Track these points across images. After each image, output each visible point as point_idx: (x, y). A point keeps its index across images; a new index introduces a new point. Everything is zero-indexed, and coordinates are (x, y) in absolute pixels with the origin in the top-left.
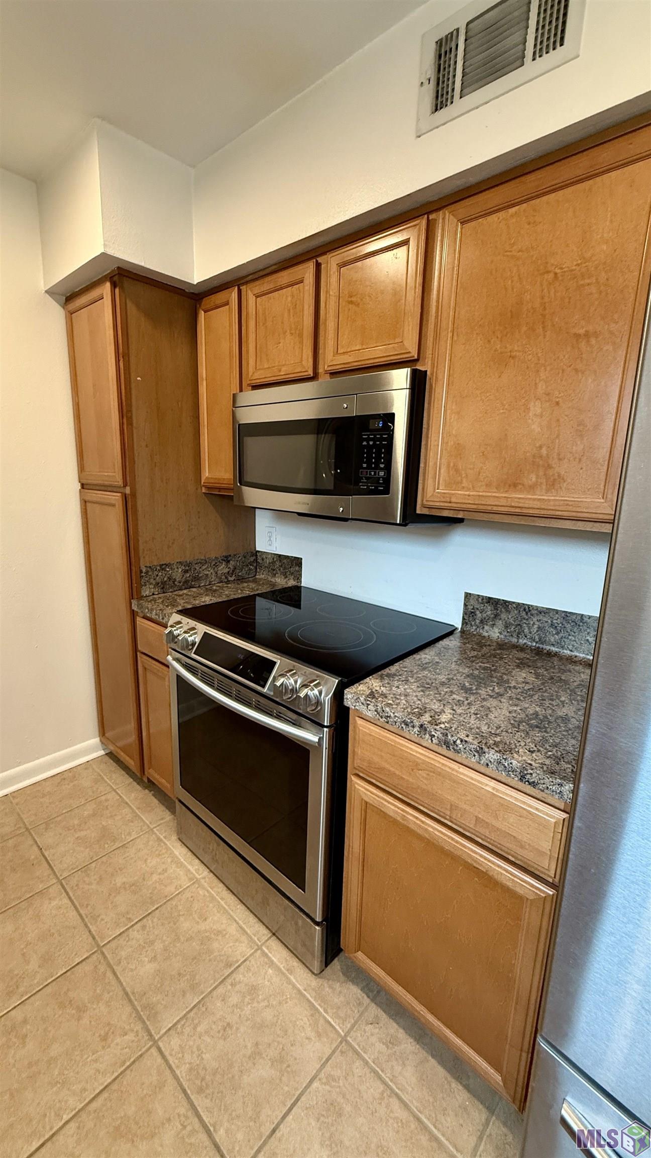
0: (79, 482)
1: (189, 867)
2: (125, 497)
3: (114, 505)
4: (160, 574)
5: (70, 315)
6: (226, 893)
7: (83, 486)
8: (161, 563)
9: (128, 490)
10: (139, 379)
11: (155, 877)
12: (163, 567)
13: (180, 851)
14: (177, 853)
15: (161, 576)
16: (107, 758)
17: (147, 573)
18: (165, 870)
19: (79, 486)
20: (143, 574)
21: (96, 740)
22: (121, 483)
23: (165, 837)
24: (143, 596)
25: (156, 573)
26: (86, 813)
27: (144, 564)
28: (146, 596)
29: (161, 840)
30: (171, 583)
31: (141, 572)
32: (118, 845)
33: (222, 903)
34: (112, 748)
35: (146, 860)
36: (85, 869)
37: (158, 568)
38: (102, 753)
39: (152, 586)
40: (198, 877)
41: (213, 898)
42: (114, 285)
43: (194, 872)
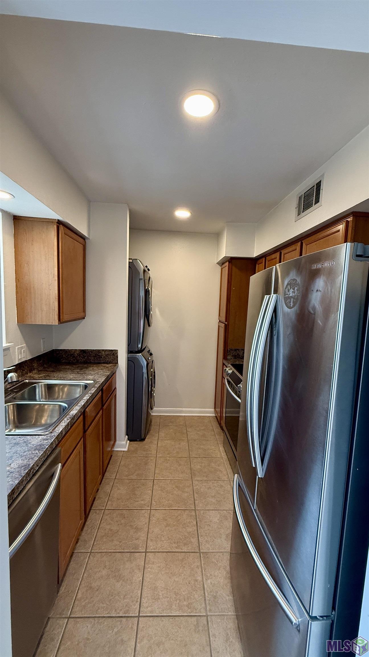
0: (219, 319)
1: (222, 454)
2: (226, 325)
3: (222, 327)
4: (234, 352)
5: (222, 269)
6: (228, 464)
7: (220, 321)
8: (235, 348)
9: (226, 323)
10: (234, 288)
11: (211, 451)
12: (236, 350)
13: (222, 449)
14: (221, 449)
15: (234, 353)
16: (215, 417)
17: (230, 351)
18: (215, 451)
19: (219, 321)
20: (228, 351)
21: (213, 410)
22: (224, 321)
23: (220, 444)
24: (227, 359)
25: (233, 351)
26: (202, 428)
27: (229, 348)
28: (229, 359)
29: (218, 443)
30: (238, 356)
31: (228, 350)
32: (206, 439)
33: (226, 466)
34: (217, 415)
35: (211, 446)
36: (195, 440)
37: (234, 350)
38: (214, 415)
39: (231, 356)
40: (223, 457)
41: (224, 463)
42: (229, 262)
43: (223, 455)
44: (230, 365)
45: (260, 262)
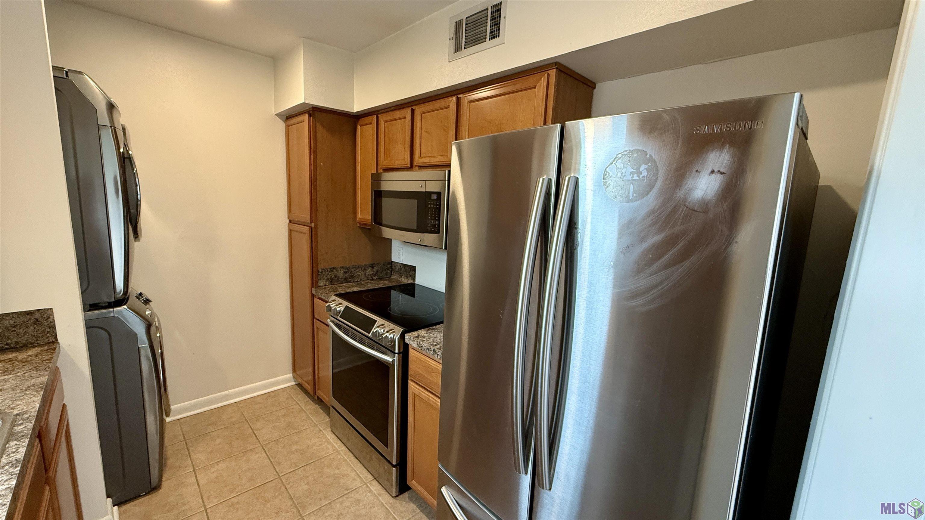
0: (288, 219)
1: (335, 444)
2: (311, 228)
3: (305, 233)
4: (330, 273)
5: (288, 127)
6: (352, 458)
7: (290, 221)
8: (331, 267)
9: (313, 225)
10: (322, 164)
11: (314, 448)
12: (332, 270)
13: (331, 437)
14: (329, 437)
15: (331, 275)
16: (296, 387)
17: (322, 272)
18: (321, 445)
19: (288, 221)
20: (320, 273)
21: (290, 375)
22: (309, 221)
23: (324, 429)
24: (319, 286)
25: (327, 273)
26: (280, 414)
27: (321, 267)
28: (321, 286)
29: (321, 430)
30: (336, 279)
31: (319, 272)
32: (296, 431)
33: (350, 462)
34: (300, 381)
35: (311, 439)
36: (277, 441)
37: (329, 270)
38: (294, 383)
39: (324, 281)
40: (339, 449)
41: (345, 460)
42: (310, 116)
43: (337, 447)
44: (333, 297)
45: (367, 122)
